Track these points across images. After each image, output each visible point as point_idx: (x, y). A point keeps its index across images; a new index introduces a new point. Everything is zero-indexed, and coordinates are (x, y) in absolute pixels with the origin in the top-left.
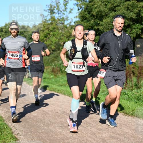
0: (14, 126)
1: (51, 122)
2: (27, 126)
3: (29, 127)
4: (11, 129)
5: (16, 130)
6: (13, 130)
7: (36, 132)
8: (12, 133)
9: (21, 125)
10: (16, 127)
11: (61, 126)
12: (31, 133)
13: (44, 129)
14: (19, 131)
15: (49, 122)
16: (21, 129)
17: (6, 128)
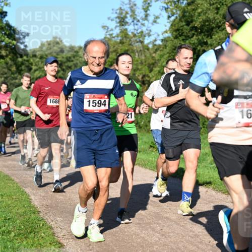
0: (56, 223)
4: (51, 228)
5: (60, 230)
6: (55, 230)
8: (53, 234)
10: (60, 224)
14: (65, 231)
17: (43, 225)
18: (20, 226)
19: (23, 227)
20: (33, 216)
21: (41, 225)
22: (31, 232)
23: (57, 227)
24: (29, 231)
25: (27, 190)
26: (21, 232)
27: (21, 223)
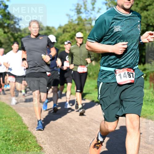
0: (38, 134)
1: (77, 130)
2: (52, 134)
3: (54, 135)
4: (35, 137)
5: (41, 139)
6: (38, 139)
7: (62, 141)
8: (37, 141)
9: (46, 133)
10: (41, 135)
11: (88, 135)
12: (57, 141)
13: (70, 137)
14: (43, 139)
15: (76, 130)
16: (46, 137)
17: (30, 136)
18: (16, 136)
19: (18, 137)
20: (24, 130)
21: (29, 136)
22: (23, 140)
23: (39, 137)
24: (21, 139)
25: (21, 114)
26: (17, 140)
27: (17, 134)
